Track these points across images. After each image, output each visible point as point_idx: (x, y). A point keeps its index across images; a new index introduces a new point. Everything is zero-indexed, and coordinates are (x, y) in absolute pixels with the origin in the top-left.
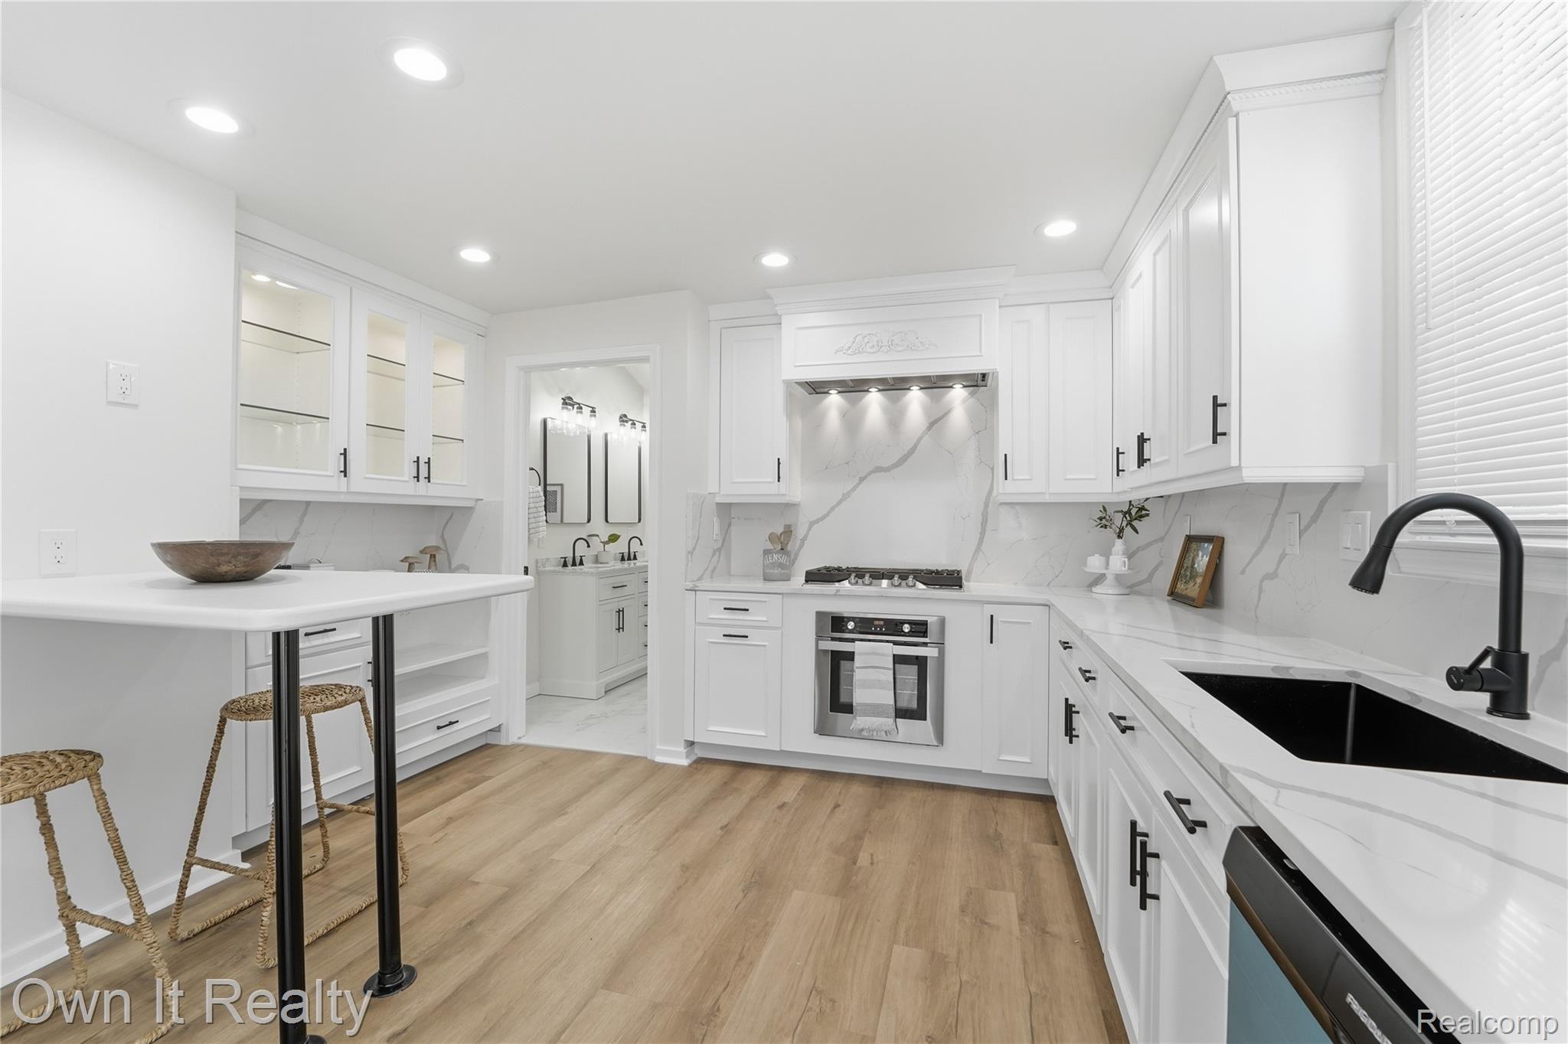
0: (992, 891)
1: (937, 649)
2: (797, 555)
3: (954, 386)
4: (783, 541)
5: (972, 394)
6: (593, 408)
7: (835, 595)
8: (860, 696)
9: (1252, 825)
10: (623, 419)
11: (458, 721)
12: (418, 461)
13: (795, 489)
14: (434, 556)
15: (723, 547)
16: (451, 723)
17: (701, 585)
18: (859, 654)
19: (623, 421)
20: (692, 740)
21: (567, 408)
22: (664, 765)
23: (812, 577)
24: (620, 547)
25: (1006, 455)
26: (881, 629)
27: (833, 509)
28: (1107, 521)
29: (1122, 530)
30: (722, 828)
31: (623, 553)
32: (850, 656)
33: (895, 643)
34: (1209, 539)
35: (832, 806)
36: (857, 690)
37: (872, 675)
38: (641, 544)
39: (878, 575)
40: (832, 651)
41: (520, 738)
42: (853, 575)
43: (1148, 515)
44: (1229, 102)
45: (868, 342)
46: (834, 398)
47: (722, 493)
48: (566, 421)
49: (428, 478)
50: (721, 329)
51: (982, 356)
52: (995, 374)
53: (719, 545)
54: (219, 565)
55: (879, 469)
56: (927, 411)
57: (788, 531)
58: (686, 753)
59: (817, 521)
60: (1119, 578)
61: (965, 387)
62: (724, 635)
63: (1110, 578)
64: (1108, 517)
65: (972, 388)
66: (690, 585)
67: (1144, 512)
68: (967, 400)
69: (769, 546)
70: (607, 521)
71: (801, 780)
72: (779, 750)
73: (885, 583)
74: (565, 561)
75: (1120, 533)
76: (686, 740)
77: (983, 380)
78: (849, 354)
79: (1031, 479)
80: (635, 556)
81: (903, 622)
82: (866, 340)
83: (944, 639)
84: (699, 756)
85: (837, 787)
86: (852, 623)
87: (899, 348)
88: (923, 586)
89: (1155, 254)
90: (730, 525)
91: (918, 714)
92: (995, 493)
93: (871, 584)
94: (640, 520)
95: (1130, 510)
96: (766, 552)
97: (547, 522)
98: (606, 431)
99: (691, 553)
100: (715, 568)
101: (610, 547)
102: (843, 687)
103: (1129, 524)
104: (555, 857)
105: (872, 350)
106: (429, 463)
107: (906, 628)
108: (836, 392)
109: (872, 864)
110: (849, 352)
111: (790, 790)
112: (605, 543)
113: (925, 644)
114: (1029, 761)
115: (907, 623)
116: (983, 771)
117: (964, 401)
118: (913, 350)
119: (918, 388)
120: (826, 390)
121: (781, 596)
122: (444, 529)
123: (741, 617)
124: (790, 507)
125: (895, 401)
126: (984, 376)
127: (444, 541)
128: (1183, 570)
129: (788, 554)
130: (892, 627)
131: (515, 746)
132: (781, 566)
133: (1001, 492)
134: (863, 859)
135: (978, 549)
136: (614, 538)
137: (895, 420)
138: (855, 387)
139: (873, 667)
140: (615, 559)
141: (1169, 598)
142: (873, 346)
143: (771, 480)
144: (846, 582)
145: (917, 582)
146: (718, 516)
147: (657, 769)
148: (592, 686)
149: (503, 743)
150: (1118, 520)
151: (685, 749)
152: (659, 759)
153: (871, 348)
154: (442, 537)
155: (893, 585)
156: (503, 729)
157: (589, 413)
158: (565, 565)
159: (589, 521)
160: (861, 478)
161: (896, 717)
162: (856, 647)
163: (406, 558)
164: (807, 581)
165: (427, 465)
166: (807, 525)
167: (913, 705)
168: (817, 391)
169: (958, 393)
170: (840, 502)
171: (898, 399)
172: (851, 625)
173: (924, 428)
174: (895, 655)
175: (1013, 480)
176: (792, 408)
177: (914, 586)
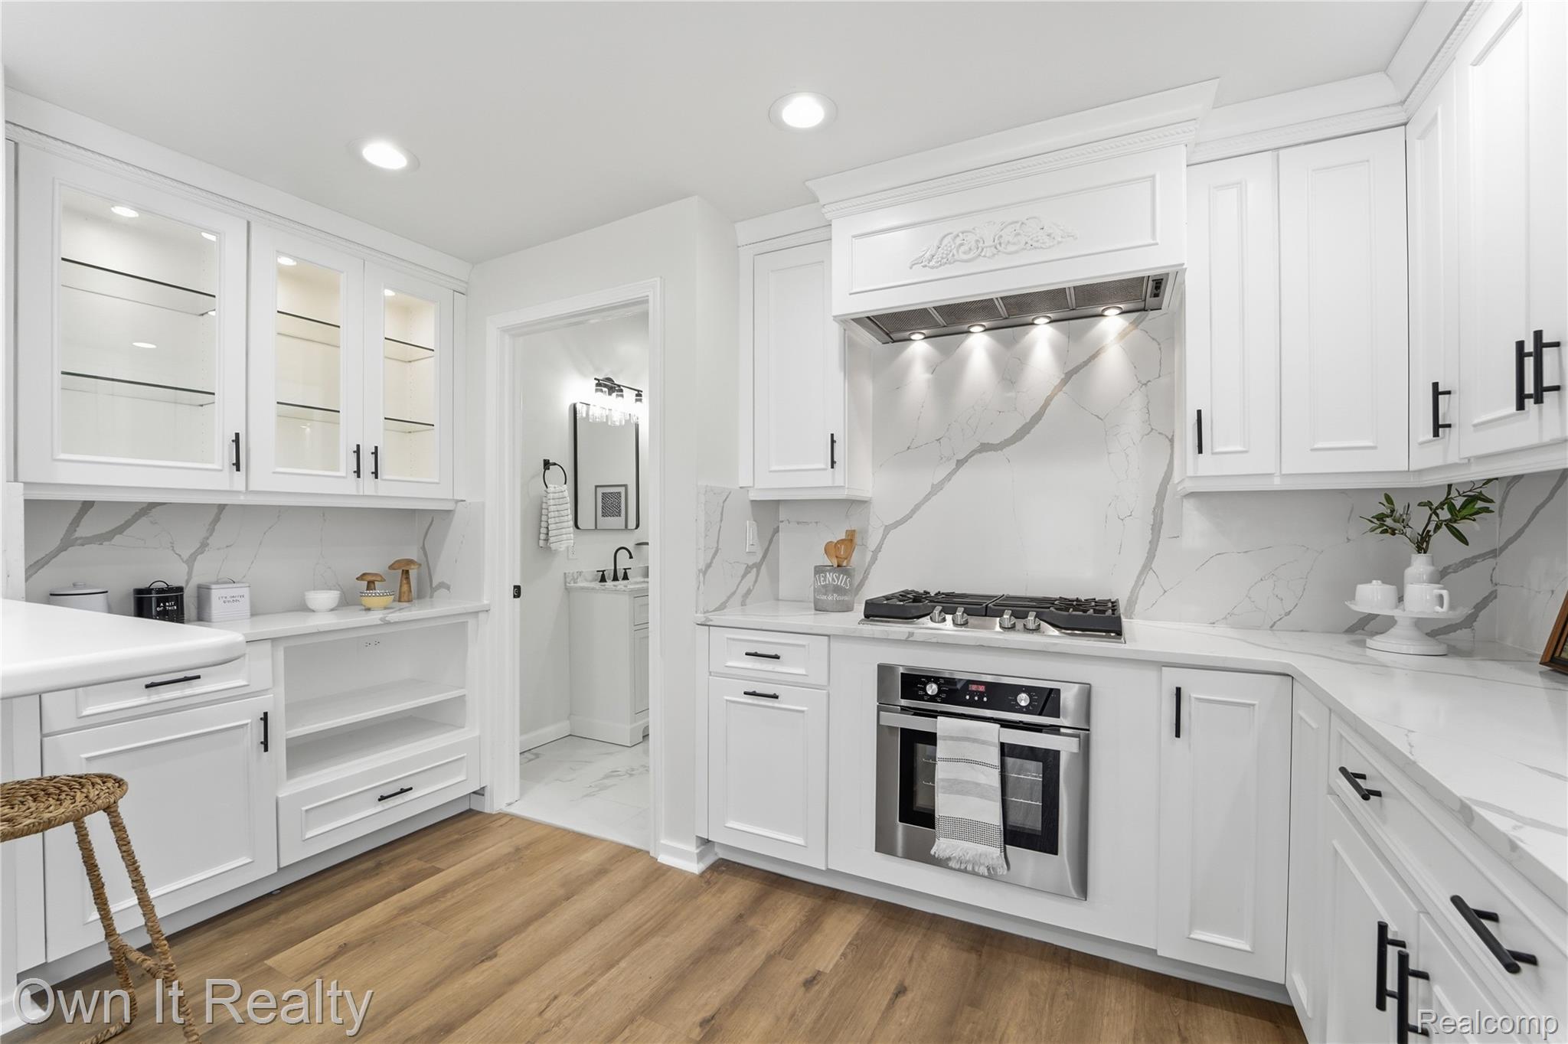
1: (1076, 740)
3: (1106, 313)
4: (843, 554)
5: (1136, 324)
6: (638, 391)
7: (906, 640)
8: (945, 806)
11: (411, 789)
12: (358, 452)
13: (859, 479)
14: (407, 572)
15: (764, 562)
16: (403, 791)
17: (716, 619)
18: (945, 738)
20: (706, 836)
21: (602, 391)
22: (670, 868)
23: (876, 611)
25: (1199, 412)
26: (980, 698)
27: (917, 507)
28: (1391, 520)
29: (1428, 536)
32: (931, 738)
33: (1004, 724)
36: (939, 795)
37: (964, 772)
39: (977, 607)
40: (901, 729)
41: (508, 806)
42: (939, 608)
43: (1490, 510)
45: (962, 245)
46: (919, 347)
47: (756, 487)
49: (376, 474)
50: (754, 256)
51: (1157, 244)
52: (1179, 277)
53: (758, 558)
55: (985, 448)
56: (1061, 353)
57: (850, 540)
58: (697, 854)
59: (897, 524)
61: (1124, 310)
62: (745, 693)
63: (1407, 625)
64: (1395, 514)
65: (1136, 314)
66: (701, 617)
67: (1481, 505)
68: (1126, 334)
69: (824, 561)
72: (824, 868)
73: (989, 622)
74: (603, 576)
75: (1423, 541)
76: (698, 837)
77: (1156, 295)
78: (932, 268)
79: (1245, 453)
81: (1017, 689)
82: (958, 241)
83: (1089, 726)
84: (721, 856)
86: (935, 686)
87: (1011, 248)
88: (1054, 632)
90: (777, 531)
91: (1044, 840)
92: (1176, 477)
93: (966, 623)
95: (1447, 500)
96: (820, 570)
97: (577, 527)
99: (703, 571)
100: (749, 592)
102: (921, 784)
103: (1447, 525)
105: (965, 257)
106: (376, 453)
107: (1023, 700)
108: (922, 337)
110: (931, 264)
113: (1055, 730)
115: (1024, 692)
116: (1160, 953)
117: (1123, 335)
118: (1035, 248)
119: (1047, 320)
120: (905, 332)
121: (827, 638)
122: (426, 537)
123: (768, 667)
124: (854, 505)
125: (1011, 343)
126: (1158, 284)
127: (420, 552)
129: (847, 573)
130: (999, 697)
131: (502, 815)
132: (838, 590)
133: (1190, 473)
135: (1147, 567)
137: (1010, 370)
138: (949, 327)
139: (969, 760)
141: (1544, 668)
142: (970, 250)
143: (822, 466)
144: (926, 620)
145: (1041, 622)
146: (755, 519)
147: (659, 872)
148: (626, 731)
149: (487, 810)
150: (1420, 518)
151: (698, 847)
152: (664, 859)
153: (965, 253)
154: (422, 547)
155: (1002, 626)
156: (487, 793)
157: (634, 397)
158: (603, 579)
159: (637, 526)
160: (958, 461)
161: (1006, 842)
162: (938, 726)
163: (364, 574)
164: (867, 616)
165: (374, 455)
166: (881, 531)
167: (1035, 823)
168: (895, 336)
169: (1112, 323)
170: (927, 498)
171: (1015, 341)
172: (932, 689)
173: (1057, 381)
174: (1002, 745)
175: (1213, 453)
176: (851, 358)
177: (1037, 629)
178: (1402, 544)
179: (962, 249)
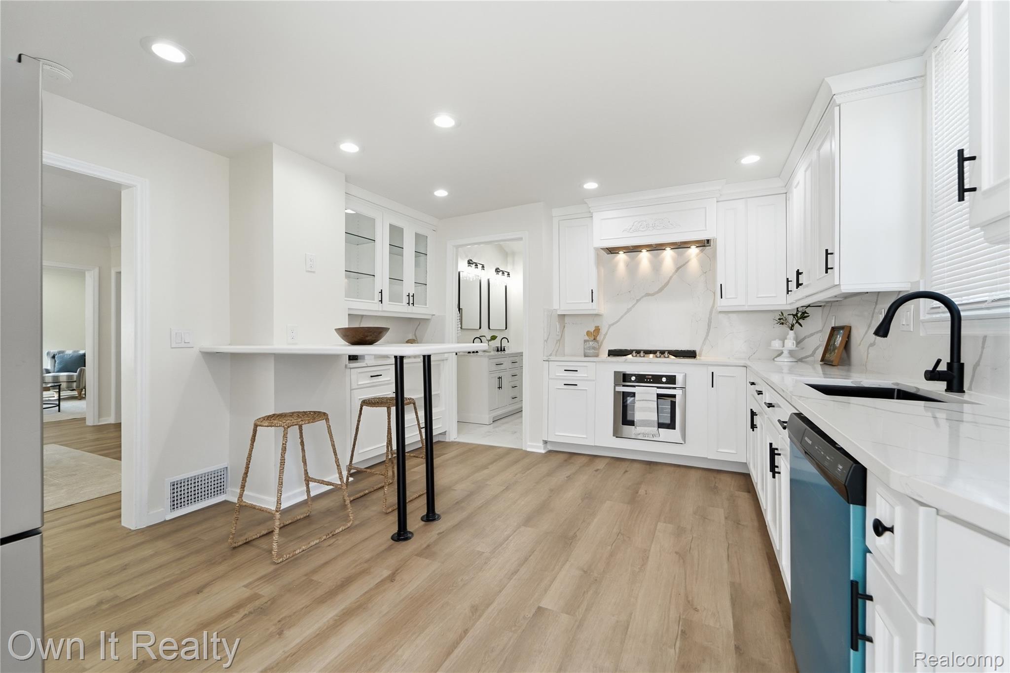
0: (711, 508)
1: (682, 391)
2: (602, 343)
3: (691, 247)
4: (594, 335)
5: (702, 251)
6: (483, 265)
7: (624, 363)
8: (638, 416)
9: (797, 412)
10: (497, 271)
12: (409, 296)
13: (601, 307)
15: (560, 340)
17: (552, 358)
18: (638, 393)
19: (498, 272)
20: (546, 440)
21: (470, 266)
22: (531, 452)
23: (613, 353)
24: (496, 343)
25: (721, 285)
26: (650, 380)
27: (622, 317)
28: (783, 320)
29: (793, 326)
30: (567, 477)
31: (498, 347)
32: (633, 395)
33: (658, 388)
34: (842, 328)
35: (623, 471)
36: (636, 413)
37: (645, 404)
38: (508, 342)
39: (647, 352)
40: (623, 392)
41: (455, 439)
42: (634, 352)
43: (809, 316)
44: (835, 100)
46: (622, 256)
47: (560, 309)
48: (469, 273)
49: (413, 304)
50: (559, 221)
51: (707, 230)
52: (715, 240)
53: (560, 337)
54: (367, 336)
55: (648, 295)
56: (675, 261)
57: (597, 330)
58: (544, 447)
59: (613, 324)
60: (791, 353)
61: (697, 247)
62: (564, 384)
63: (786, 353)
64: (784, 318)
65: (701, 248)
66: (546, 358)
67: (806, 315)
68: (699, 255)
69: (587, 338)
70: (489, 328)
71: (607, 461)
72: (593, 445)
73: (651, 356)
75: (791, 327)
76: (543, 440)
77: (708, 243)
79: (736, 298)
80: (504, 348)
81: (662, 376)
82: (640, 224)
83: (686, 386)
84: (550, 449)
85: (625, 465)
87: (659, 228)
88: (673, 357)
89: (806, 171)
90: (564, 327)
91: (671, 425)
92: (716, 306)
93: (644, 356)
94: (506, 328)
95: (797, 314)
96: (585, 341)
97: (461, 328)
98: (489, 278)
99: (546, 341)
100: (558, 349)
101: (492, 343)
102: (629, 412)
103: (797, 322)
104: (488, 483)
105: (643, 230)
106: (413, 296)
107: (664, 379)
108: (623, 252)
109: (646, 494)
110: (631, 230)
111: (601, 465)
112: (489, 341)
113: (675, 388)
114: (735, 452)
115: (664, 377)
116: (709, 458)
117: (697, 255)
118: (667, 228)
119: (670, 249)
120: (617, 252)
121: (595, 363)
122: (416, 330)
123: (573, 375)
124: (598, 316)
125: (657, 256)
126: (708, 241)
127: (416, 337)
128: (829, 347)
129: (597, 342)
130: (656, 379)
131: (453, 442)
132: (594, 348)
133: (719, 305)
134: (642, 492)
135: (706, 339)
136: (494, 338)
137: (656, 266)
138: (634, 249)
139: (646, 400)
140: (494, 351)
141: (821, 363)
142: (644, 227)
143: (587, 301)
144: (630, 356)
145: (670, 355)
146: (559, 322)
147: (527, 454)
148: (486, 418)
149: (447, 440)
150: (791, 319)
151: (543, 444)
152: (529, 450)
153: (642, 228)
154: (415, 335)
155: (657, 357)
156: (447, 433)
157: (481, 268)
159: (480, 328)
160: (637, 300)
161: (659, 427)
162: (636, 390)
164: (609, 355)
166: (608, 326)
167: (668, 421)
168: (612, 252)
169: (694, 251)
170: (626, 314)
171: (658, 255)
172: (633, 378)
173: (673, 271)
174: (657, 394)
175: (726, 298)
176: (599, 262)
177: (668, 357)
178: (785, 328)
179: (641, 227)
